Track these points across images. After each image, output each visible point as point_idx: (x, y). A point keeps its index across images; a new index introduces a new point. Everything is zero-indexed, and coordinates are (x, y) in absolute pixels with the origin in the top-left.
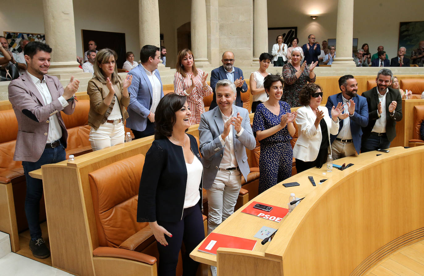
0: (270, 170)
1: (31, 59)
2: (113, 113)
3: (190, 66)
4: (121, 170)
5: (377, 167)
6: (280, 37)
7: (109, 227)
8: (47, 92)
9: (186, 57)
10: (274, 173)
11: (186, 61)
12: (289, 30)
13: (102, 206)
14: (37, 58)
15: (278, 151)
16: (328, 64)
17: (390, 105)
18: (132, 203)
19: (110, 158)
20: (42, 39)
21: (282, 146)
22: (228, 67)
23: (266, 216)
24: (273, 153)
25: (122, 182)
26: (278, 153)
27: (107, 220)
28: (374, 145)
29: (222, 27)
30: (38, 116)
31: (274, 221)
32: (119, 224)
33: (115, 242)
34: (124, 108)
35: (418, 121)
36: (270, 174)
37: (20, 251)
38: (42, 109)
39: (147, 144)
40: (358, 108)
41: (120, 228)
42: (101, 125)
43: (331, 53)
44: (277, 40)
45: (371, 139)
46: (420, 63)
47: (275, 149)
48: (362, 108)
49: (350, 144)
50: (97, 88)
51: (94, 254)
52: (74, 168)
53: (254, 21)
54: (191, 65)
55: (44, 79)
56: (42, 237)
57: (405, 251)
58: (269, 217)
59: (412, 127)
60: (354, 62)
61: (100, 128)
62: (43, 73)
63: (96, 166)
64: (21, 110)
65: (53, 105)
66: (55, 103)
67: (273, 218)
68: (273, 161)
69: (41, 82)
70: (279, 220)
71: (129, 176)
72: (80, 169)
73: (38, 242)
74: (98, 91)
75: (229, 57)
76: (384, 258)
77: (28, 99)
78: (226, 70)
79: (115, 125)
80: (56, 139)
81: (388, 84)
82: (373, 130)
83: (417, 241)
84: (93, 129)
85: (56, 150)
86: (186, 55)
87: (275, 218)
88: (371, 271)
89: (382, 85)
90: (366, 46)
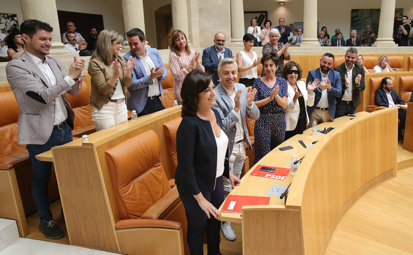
0: (262, 137)
1: (30, 38)
2: (116, 92)
3: (183, 46)
4: (136, 147)
5: (352, 128)
6: (254, 20)
7: (130, 201)
8: (51, 73)
9: (178, 38)
10: (265, 140)
11: (179, 42)
12: (260, 14)
13: (121, 182)
14: (38, 38)
15: (269, 121)
16: (296, 45)
17: (357, 78)
18: (147, 176)
19: (123, 135)
20: (10, 19)
21: (273, 117)
22: (219, 47)
23: (272, 176)
24: (265, 122)
25: (138, 158)
26: (269, 123)
27: (127, 195)
28: (344, 111)
29: (201, 11)
30: (46, 97)
31: (280, 179)
32: (138, 197)
33: (136, 214)
34: (125, 87)
35: (374, 90)
36: (262, 140)
37: (30, 235)
38: (49, 90)
39: (155, 121)
40: (333, 81)
41: (139, 201)
42: (105, 105)
43: (298, 35)
44: (251, 22)
45: (342, 107)
46: (367, 44)
47: (266, 119)
48: (337, 81)
49: (327, 111)
50: (99, 69)
51: (117, 228)
52: (90, 147)
53: (231, 5)
54: (185, 45)
55: (46, 59)
56: (53, 219)
57: (371, 193)
58: (275, 177)
59: (369, 96)
60: (319, 43)
61: (104, 107)
62: (44, 53)
63: (111, 144)
64: (25, 92)
65: (61, 86)
66: (61, 83)
67: (278, 177)
68: (264, 129)
69: (43, 63)
70: (284, 178)
71: (144, 151)
72: (97, 148)
73: (50, 224)
74: (100, 71)
75: (222, 38)
76: (357, 200)
77: (32, 80)
78: (217, 50)
79: (119, 104)
80: (62, 120)
81: (354, 60)
82: (343, 99)
83: (379, 185)
84: (96, 109)
85: (63, 132)
86: (178, 36)
87: (280, 177)
88: (349, 211)
89: (349, 61)
90: (325, 28)
